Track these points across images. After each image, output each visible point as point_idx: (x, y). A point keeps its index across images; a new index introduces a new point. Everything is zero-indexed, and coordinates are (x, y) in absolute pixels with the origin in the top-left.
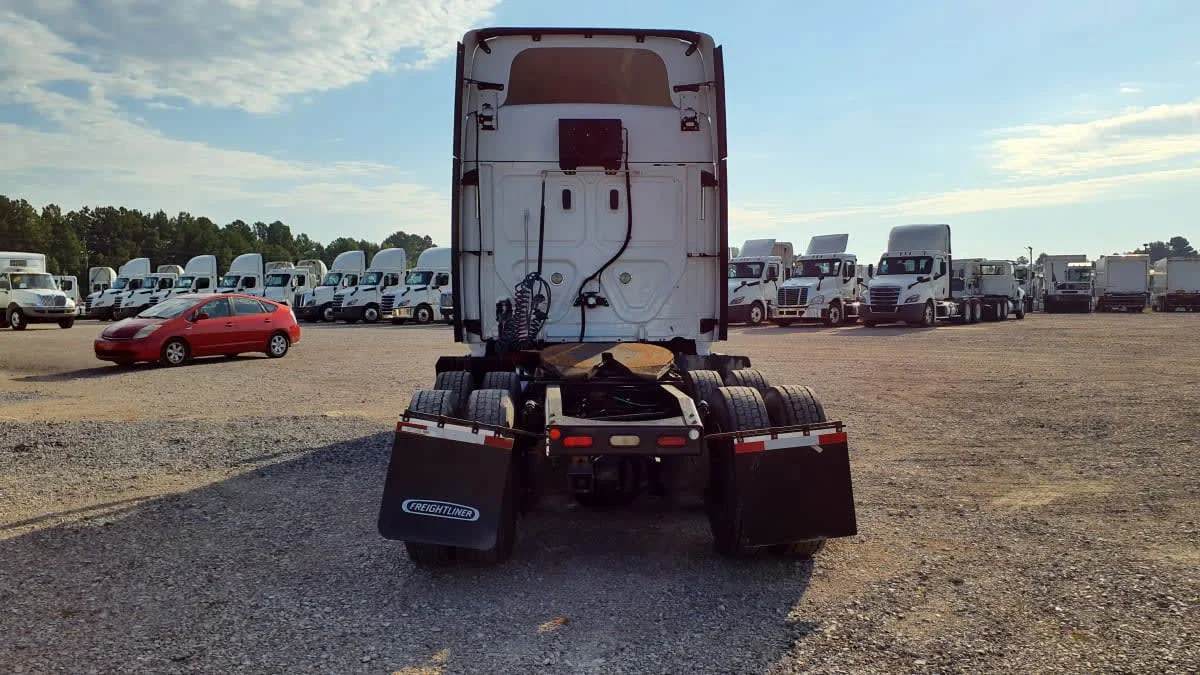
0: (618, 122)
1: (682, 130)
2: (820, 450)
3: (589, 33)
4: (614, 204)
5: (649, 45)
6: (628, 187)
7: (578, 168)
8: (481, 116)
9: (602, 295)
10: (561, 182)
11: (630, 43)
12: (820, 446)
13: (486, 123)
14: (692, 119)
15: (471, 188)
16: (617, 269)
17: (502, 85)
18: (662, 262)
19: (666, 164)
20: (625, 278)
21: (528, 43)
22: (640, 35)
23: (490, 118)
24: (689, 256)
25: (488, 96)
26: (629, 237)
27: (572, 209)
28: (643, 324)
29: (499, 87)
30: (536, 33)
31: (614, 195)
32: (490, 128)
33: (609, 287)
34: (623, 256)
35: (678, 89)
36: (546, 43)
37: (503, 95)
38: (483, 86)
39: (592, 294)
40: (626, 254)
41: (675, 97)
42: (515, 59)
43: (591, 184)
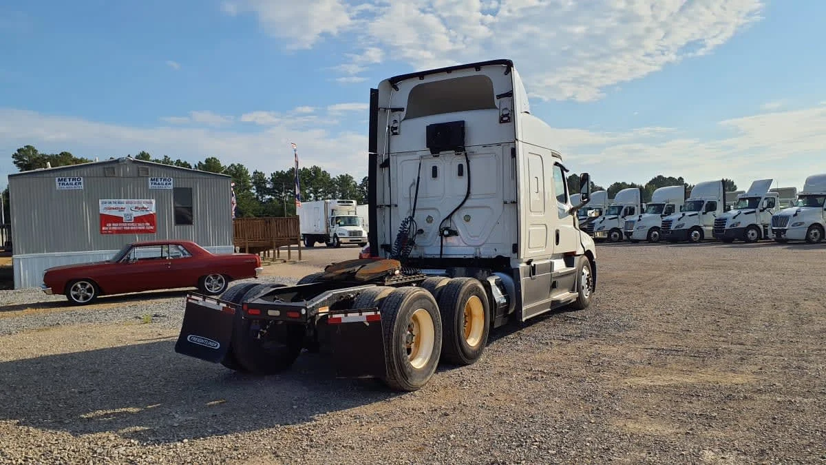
0: (463, 122)
1: (500, 123)
2: (368, 324)
3: (449, 70)
4: (460, 173)
5: (484, 72)
6: (468, 162)
7: (441, 153)
8: (392, 127)
9: (453, 228)
10: (431, 162)
11: (472, 73)
12: (368, 322)
13: (394, 131)
14: (507, 115)
15: (387, 169)
16: (463, 213)
17: (403, 109)
18: (489, 207)
19: (490, 145)
20: (467, 218)
21: (416, 82)
22: (477, 66)
23: (396, 128)
24: (505, 203)
25: (397, 116)
26: (468, 192)
27: (437, 178)
28: (479, 246)
29: (401, 110)
30: (421, 75)
31: (461, 167)
32: (396, 134)
33: (458, 223)
34: (465, 205)
35: (499, 97)
36: (427, 80)
37: (403, 114)
38: (394, 110)
39: (447, 229)
40: (468, 203)
41: (497, 102)
42: (410, 93)
43: (448, 162)
